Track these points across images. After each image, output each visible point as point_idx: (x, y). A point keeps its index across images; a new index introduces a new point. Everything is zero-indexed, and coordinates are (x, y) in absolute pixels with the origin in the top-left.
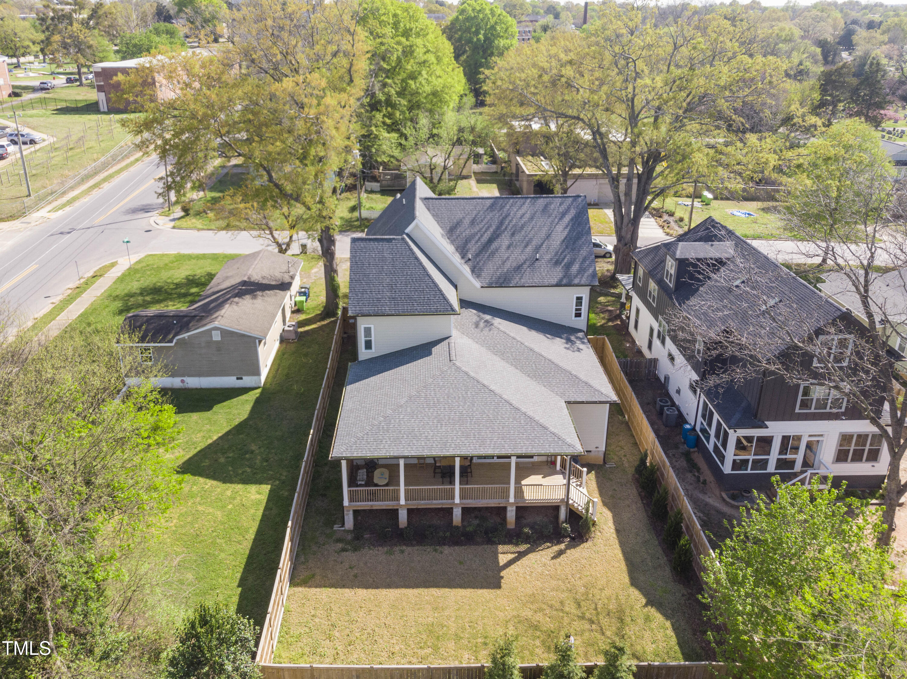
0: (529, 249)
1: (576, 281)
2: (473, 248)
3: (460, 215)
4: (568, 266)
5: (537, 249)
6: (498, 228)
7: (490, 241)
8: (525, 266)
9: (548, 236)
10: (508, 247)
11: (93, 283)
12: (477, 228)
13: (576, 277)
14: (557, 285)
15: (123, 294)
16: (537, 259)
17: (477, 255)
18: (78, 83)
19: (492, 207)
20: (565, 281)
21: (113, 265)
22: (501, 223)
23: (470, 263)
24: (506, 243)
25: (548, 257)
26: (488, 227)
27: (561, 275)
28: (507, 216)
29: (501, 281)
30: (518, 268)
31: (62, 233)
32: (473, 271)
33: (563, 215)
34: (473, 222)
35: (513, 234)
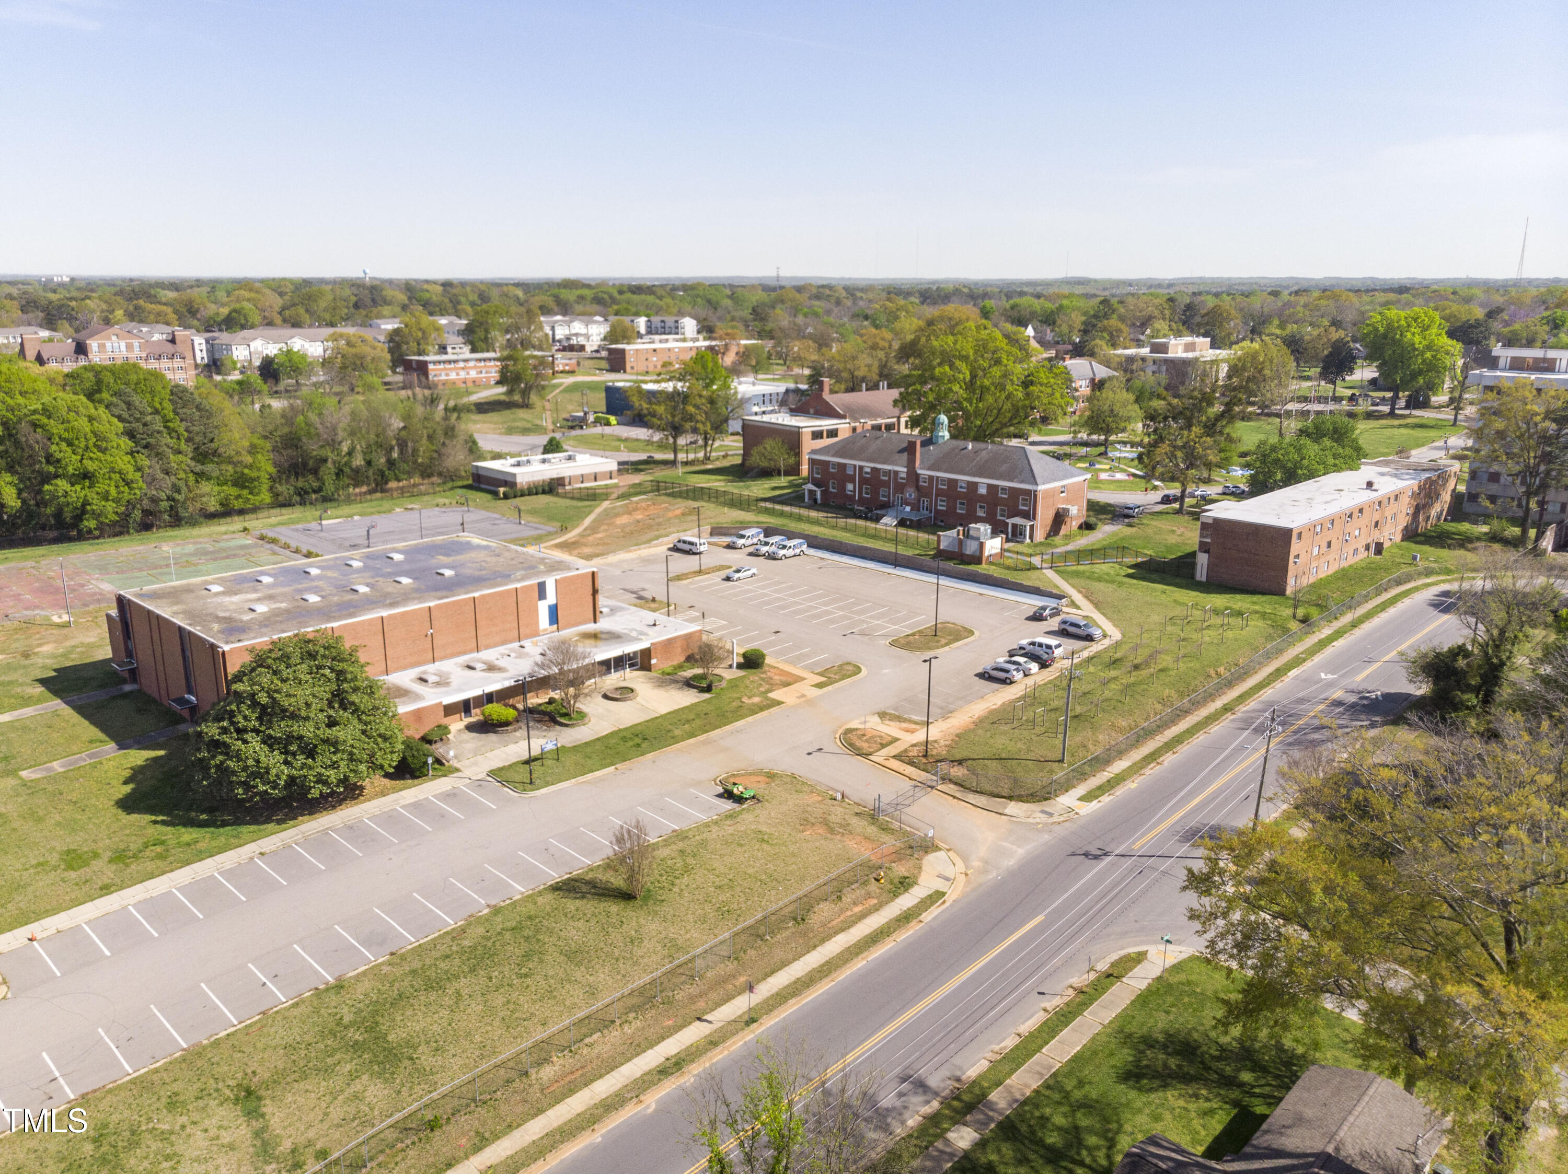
15: (1139, 1033)
18: (1177, 506)
21: (1141, 957)
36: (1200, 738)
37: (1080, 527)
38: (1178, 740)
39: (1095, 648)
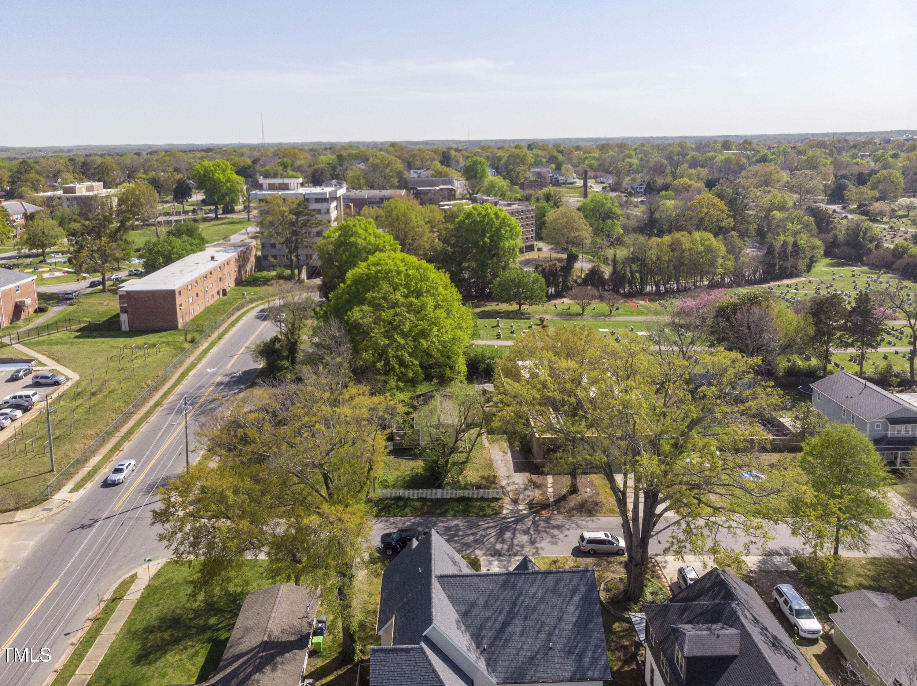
0: (543, 635)
1: (589, 674)
2: (488, 635)
3: (474, 596)
4: (580, 657)
5: (550, 634)
6: (511, 610)
7: (504, 626)
8: (539, 656)
9: (560, 619)
10: (522, 633)
11: (113, 610)
12: (491, 611)
13: (588, 669)
14: (571, 680)
15: (142, 627)
16: (551, 648)
17: (492, 644)
18: (101, 287)
19: (504, 585)
20: (578, 675)
21: (133, 578)
22: (514, 604)
23: (486, 654)
24: (520, 628)
25: (561, 645)
26: (502, 610)
27: (574, 668)
28: (519, 596)
29: (516, 675)
30: (532, 659)
31: (82, 527)
32: (488, 664)
33: (573, 593)
34: (486, 604)
35: (526, 618)
36: (144, 427)
37: (35, 311)
38: (130, 432)
39: (61, 389)
